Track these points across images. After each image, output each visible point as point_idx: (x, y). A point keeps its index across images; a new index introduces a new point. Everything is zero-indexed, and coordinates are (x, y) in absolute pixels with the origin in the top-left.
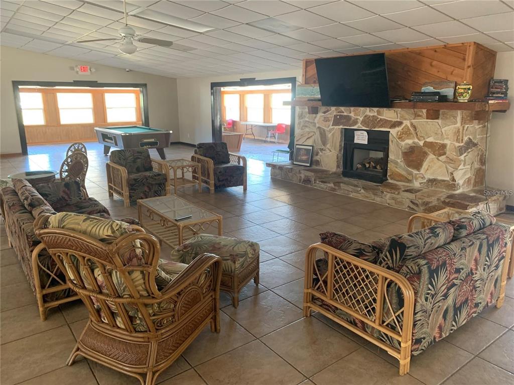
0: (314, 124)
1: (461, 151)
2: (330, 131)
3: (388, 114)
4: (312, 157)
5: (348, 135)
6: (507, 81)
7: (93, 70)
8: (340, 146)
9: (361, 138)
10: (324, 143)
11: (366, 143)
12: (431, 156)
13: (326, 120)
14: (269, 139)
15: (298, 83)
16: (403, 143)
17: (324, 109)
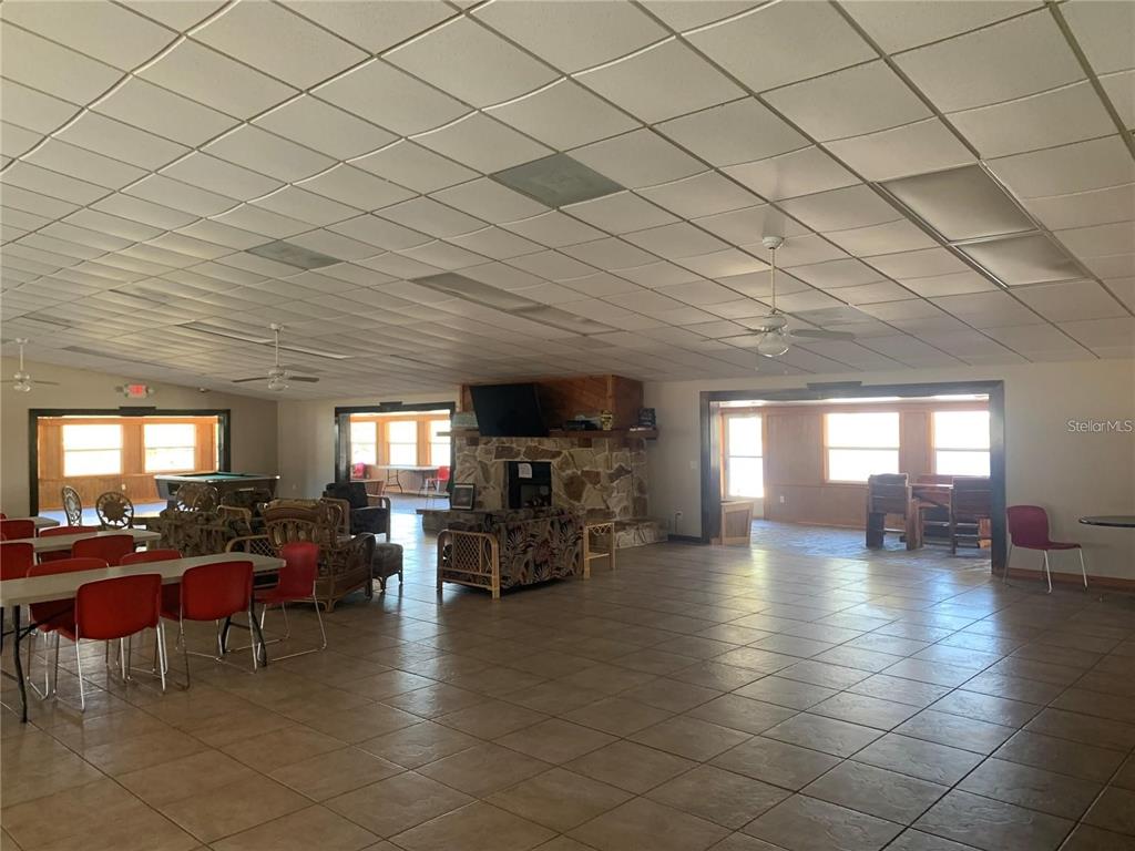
0: (475, 457)
1: (612, 478)
2: (492, 466)
3: (548, 444)
4: (474, 498)
5: (512, 469)
6: (653, 410)
7: (151, 391)
8: (505, 481)
9: (526, 472)
10: (487, 480)
11: (530, 476)
12: (589, 486)
13: (488, 452)
14: (425, 492)
15: (458, 410)
16: (564, 474)
17: (484, 439)
